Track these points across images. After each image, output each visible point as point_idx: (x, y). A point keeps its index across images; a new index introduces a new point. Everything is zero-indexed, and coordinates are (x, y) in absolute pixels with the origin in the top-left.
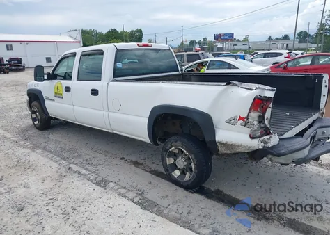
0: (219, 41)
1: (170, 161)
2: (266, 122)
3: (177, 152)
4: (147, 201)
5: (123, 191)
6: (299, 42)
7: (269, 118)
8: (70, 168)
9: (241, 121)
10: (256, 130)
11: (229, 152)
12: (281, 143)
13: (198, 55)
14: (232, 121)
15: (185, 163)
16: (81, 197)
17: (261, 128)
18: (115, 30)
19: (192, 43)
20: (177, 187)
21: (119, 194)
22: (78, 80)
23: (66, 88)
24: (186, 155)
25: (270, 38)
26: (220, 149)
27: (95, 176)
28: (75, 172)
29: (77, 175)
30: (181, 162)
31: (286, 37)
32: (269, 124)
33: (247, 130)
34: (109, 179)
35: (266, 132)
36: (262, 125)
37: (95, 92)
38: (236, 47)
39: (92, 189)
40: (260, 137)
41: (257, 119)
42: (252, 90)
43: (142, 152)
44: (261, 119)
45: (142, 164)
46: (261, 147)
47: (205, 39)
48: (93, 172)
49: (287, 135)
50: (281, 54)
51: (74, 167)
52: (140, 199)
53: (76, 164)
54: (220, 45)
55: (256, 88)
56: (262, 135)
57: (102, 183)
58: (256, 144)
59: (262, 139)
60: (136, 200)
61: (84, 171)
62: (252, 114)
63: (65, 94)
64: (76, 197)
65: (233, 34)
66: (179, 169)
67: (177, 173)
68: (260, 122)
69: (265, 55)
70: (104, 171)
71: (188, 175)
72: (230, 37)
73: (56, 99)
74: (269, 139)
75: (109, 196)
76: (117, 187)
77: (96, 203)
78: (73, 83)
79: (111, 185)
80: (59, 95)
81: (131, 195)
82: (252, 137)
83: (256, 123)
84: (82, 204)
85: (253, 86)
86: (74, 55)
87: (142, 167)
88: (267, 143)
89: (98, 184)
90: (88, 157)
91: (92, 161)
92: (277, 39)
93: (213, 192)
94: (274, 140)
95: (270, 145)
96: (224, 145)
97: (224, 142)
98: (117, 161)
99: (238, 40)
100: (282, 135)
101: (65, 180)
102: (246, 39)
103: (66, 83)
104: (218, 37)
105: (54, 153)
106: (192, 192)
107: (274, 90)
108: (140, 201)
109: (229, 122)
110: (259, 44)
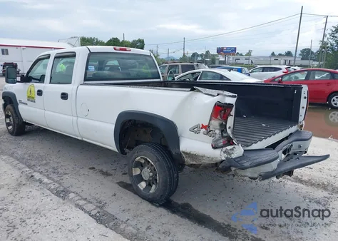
0: (221, 54)
1: (136, 171)
2: (229, 131)
3: (143, 161)
4: (106, 214)
5: (81, 203)
6: (302, 59)
7: (232, 127)
8: (32, 176)
9: (204, 130)
10: (218, 140)
11: (194, 163)
12: (247, 154)
13: (193, 66)
14: (195, 130)
15: (151, 174)
16: (35, 208)
17: (223, 137)
18: (117, 39)
19: (194, 55)
20: (143, 200)
21: (78, 206)
22: (50, 83)
23: (39, 91)
24: (152, 165)
25: (273, 54)
26: (186, 159)
27: (57, 185)
28: (37, 181)
29: (38, 184)
30: (147, 173)
31: (289, 54)
32: (233, 133)
33: (210, 140)
34: (71, 189)
35: (229, 142)
36: (225, 135)
37: (64, 96)
38: (238, 61)
39: (49, 199)
40: (222, 147)
41: (218, 128)
42: (213, 96)
43: (115, 162)
44: (223, 128)
45: (110, 175)
46: (224, 159)
47: (208, 52)
48: (57, 182)
49: (254, 147)
50: (280, 69)
51: (37, 176)
52: (99, 212)
53: (41, 173)
54: (222, 59)
55: (218, 95)
56: (225, 145)
57: (62, 194)
58: (219, 155)
59: (224, 149)
60: (93, 213)
61: (46, 180)
62: (212, 122)
63: (37, 98)
64: (29, 207)
65: (235, 48)
66: (145, 181)
67: (143, 185)
68: (222, 131)
69: (264, 69)
70: (68, 181)
71: (154, 187)
72: (232, 51)
73: (29, 103)
74: (232, 149)
75: (66, 207)
76: (76, 198)
77: (48, 215)
78: (46, 86)
79: (72, 195)
80: (31, 99)
81: (89, 207)
82: (215, 147)
83: (217, 132)
84: (32, 216)
85: (215, 92)
86: (49, 57)
87: (110, 178)
88: (230, 154)
89: (58, 194)
90: (55, 165)
91: (59, 170)
92: (280, 55)
93: (179, 206)
94: (238, 151)
95: (234, 156)
96: (188, 154)
97: (188, 151)
98: (86, 171)
99: (241, 55)
100: (248, 146)
101: (23, 189)
102: (249, 54)
103: (38, 86)
104: (220, 51)
105: (21, 160)
106: (157, 207)
107: (235, 97)
108: (98, 214)
109: (192, 130)
110: (262, 59)
